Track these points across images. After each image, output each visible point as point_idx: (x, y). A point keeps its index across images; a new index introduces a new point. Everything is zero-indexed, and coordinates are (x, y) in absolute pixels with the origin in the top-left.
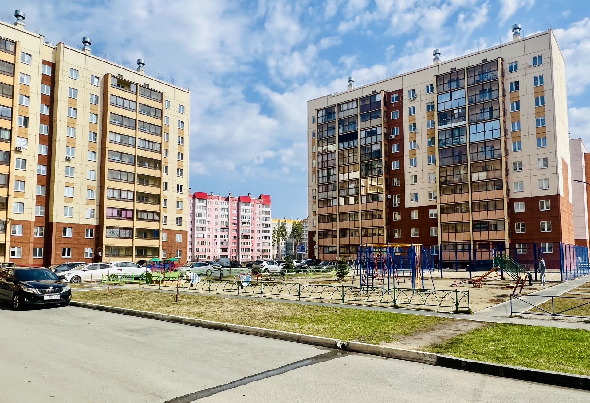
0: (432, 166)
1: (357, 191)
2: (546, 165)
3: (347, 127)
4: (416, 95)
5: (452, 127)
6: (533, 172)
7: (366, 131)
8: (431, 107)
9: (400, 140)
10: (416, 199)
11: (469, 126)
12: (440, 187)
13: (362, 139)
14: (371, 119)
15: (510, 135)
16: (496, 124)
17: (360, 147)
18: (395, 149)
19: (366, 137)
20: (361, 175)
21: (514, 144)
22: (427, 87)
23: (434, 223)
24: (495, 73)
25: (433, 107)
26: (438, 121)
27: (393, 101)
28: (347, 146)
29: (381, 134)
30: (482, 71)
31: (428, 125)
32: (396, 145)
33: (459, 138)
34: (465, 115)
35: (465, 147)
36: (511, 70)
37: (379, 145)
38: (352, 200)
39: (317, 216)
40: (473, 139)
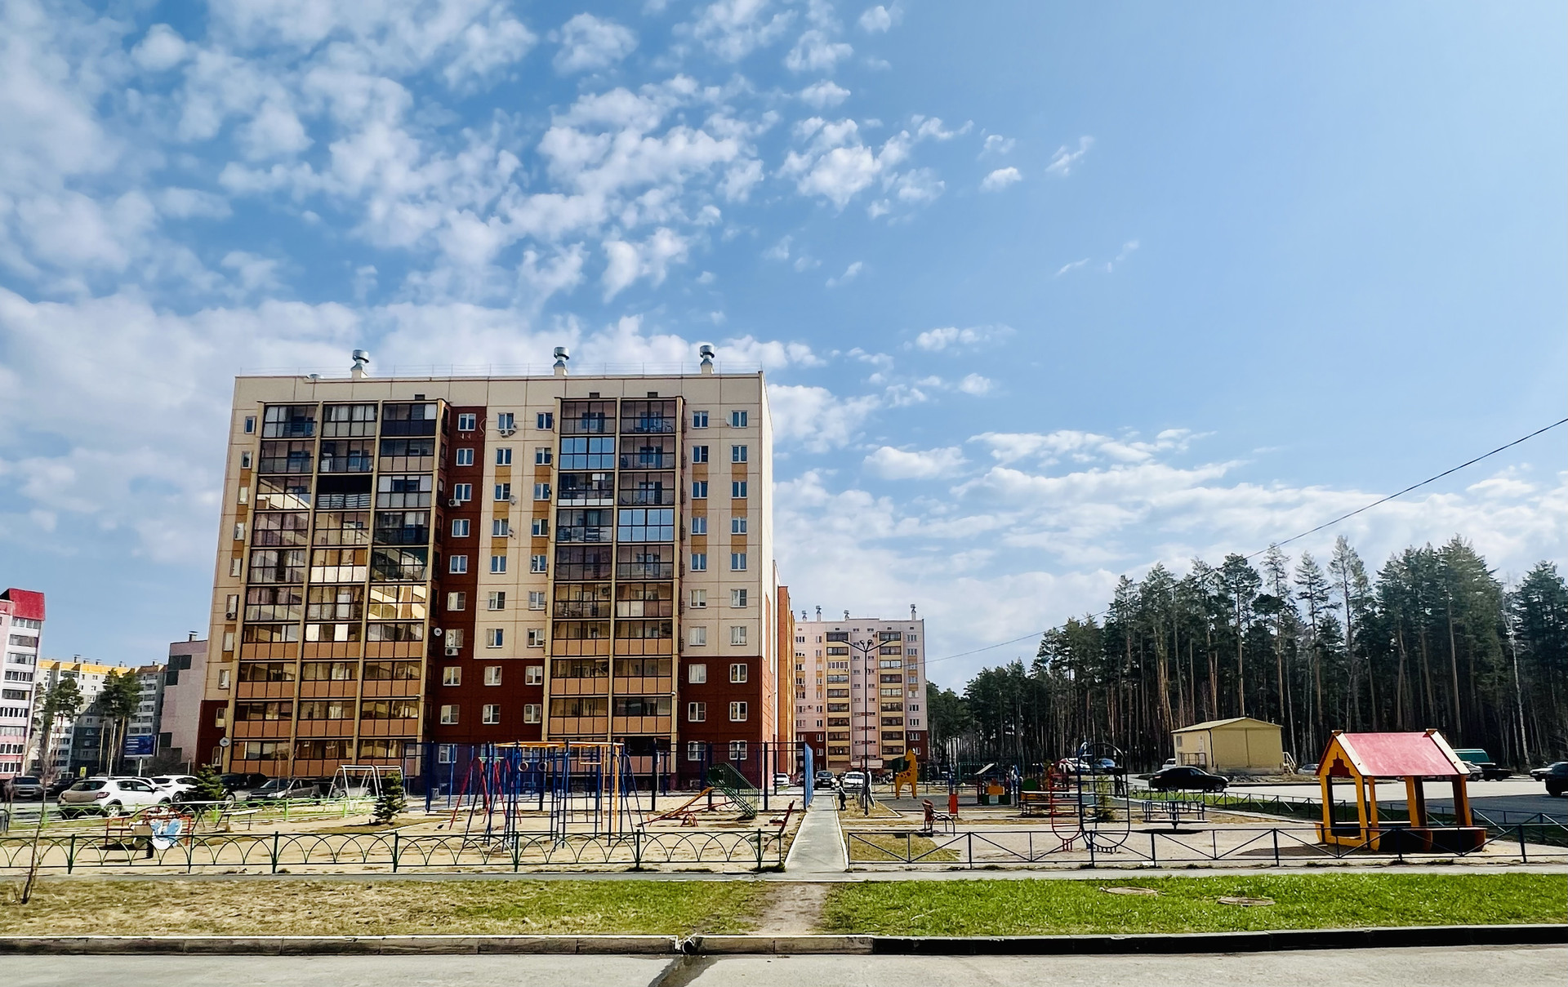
0: (541, 577)
1: (358, 614)
2: (743, 602)
3: (344, 461)
4: (515, 427)
5: (586, 506)
6: (724, 613)
7: (394, 478)
8: (544, 458)
9: (473, 512)
10: (500, 642)
11: (619, 509)
12: (553, 622)
13: (382, 495)
14: (407, 455)
15: (688, 540)
16: (667, 513)
17: (375, 512)
18: (459, 530)
19: (391, 492)
20: (371, 578)
21: (695, 557)
22: (540, 416)
23: (536, 694)
24: (671, 421)
25: (548, 458)
26: (559, 490)
27: (463, 426)
28: (340, 503)
29: (431, 492)
30: (649, 413)
31: (537, 492)
32: (461, 521)
33: (599, 530)
34: (611, 488)
35: (608, 550)
36: (697, 424)
37: (422, 516)
38: (341, 632)
39: (235, 665)
40: (624, 537)
